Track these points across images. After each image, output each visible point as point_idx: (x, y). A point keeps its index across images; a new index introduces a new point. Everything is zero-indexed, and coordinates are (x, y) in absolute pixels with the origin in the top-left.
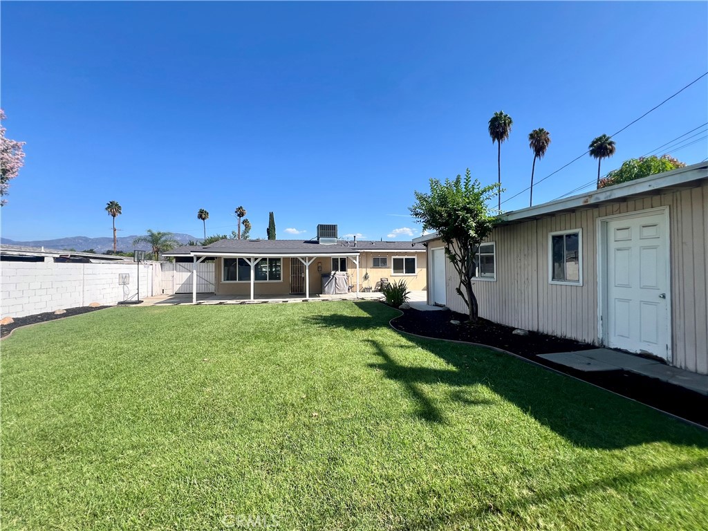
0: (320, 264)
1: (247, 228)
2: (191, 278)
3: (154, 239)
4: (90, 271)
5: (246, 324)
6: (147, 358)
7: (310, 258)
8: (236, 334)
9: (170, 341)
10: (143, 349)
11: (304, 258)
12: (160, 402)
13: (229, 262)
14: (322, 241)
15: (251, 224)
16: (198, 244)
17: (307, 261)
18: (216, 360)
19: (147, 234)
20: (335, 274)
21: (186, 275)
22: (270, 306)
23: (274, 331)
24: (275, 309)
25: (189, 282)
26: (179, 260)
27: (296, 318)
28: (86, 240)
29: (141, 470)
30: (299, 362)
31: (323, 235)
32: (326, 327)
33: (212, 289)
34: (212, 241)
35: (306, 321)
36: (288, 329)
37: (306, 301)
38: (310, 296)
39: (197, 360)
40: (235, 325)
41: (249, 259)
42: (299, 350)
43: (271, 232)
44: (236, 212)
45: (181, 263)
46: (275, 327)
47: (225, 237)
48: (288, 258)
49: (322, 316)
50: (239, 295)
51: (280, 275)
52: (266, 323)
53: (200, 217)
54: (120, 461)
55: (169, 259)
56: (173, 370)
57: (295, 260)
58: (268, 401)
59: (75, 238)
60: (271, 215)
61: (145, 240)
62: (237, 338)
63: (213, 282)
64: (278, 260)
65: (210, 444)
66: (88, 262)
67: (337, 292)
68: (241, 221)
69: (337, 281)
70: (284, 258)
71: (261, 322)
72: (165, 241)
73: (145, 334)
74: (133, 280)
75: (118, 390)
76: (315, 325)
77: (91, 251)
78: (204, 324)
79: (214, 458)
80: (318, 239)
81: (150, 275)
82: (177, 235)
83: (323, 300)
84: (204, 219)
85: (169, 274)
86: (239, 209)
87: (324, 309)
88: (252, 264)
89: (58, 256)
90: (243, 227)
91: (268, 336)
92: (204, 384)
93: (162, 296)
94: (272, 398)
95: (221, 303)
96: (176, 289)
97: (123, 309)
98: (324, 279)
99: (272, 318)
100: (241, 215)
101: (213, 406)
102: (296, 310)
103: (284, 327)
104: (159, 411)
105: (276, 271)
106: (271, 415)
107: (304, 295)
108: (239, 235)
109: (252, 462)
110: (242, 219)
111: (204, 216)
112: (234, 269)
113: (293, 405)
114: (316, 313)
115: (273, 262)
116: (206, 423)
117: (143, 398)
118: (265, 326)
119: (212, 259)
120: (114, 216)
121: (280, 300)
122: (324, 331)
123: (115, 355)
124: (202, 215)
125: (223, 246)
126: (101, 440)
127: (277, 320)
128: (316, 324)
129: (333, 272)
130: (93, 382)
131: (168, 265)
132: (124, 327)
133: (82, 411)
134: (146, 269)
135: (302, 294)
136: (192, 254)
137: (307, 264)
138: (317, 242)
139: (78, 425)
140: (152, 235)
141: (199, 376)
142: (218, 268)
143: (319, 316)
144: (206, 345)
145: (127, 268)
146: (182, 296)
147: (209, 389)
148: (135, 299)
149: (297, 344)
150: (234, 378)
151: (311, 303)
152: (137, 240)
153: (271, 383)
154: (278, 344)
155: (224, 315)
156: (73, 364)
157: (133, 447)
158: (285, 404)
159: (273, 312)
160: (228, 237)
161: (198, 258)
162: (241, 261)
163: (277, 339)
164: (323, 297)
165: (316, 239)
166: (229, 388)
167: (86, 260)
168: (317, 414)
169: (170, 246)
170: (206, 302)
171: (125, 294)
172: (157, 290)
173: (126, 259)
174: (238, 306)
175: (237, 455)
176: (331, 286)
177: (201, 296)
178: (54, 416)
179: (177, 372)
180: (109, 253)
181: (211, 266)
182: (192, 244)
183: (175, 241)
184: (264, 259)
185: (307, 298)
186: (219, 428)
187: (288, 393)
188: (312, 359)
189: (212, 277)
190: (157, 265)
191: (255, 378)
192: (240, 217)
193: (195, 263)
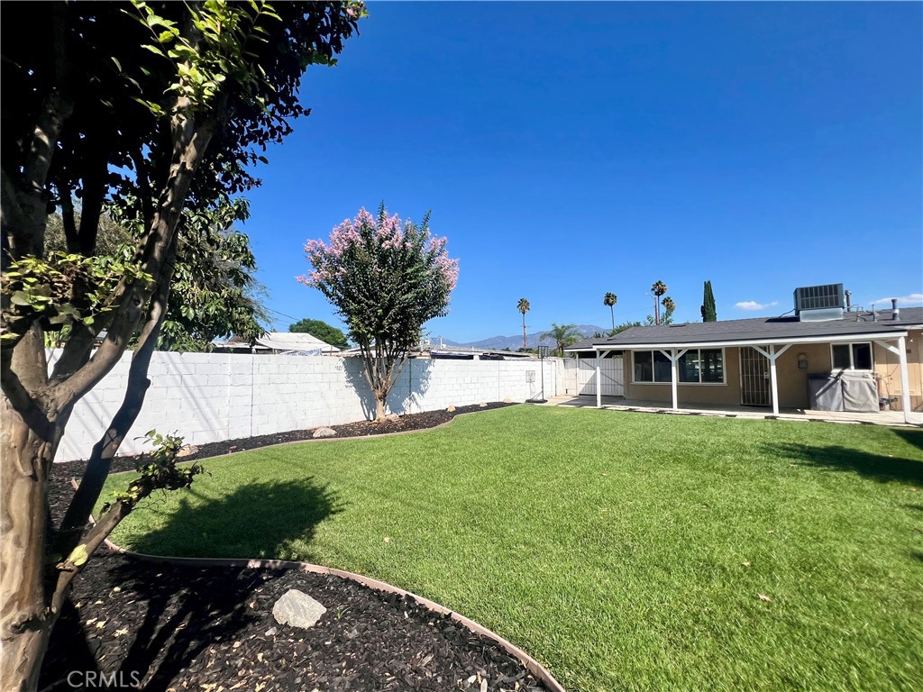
0: (802, 357)
1: (670, 308)
2: (595, 376)
3: (559, 334)
4: (503, 368)
5: (661, 440)
6: (545, 459)
7: (778, 347)
8: (647, 452)
9: (568, 446)
10: (542, 449)
11: (765, 348)
12: (552, 507)
13: (642, 357)
14: (806, 316)
15: (675, 303)
16: (605, 335)
17: (772, 352)
18: (616, 477)
19: (552, 328)
20: (840, 374)
21: (590, 373)
22: (701, 419)
23: (705, 457)
24: (712, 426)
25: (593, 382)
26: (583, 355)
27: (748, 443)
28: (503, 338)
29: (530, 569)
30: (744, 510)
31: (806, 306)
32: (809, 465)
33: (620, 391)
34: (620, 330)
35: (767, 449)
36: (730, 458)
37: (774, 418)
38: (781, 410)
39: (596, 473)
40: (646, 438)
41: (669, 352)
42: (746, 492)
43: (708, 311)
44: (653, 290)
45: (584, 359)
46: (708, 450)
47: (638, 325)
48: (736, 348)
49: (803, 447)
50: (657, 402)
51: (721, 374)
52: (694, 443)
53: (607, 302)
54: (514, 552)
55: (573, 355)
56: (568, 478)
57: (748, 351)
58: (682, 550)
59: (495, 338)
60: (708, 287)
61: (550, 335)
62: (647, 457)
63: (622, 381)
64: (718, 351)
65: (598, 572)
66: (502, 359)
67: (848, 406)
68: (661, 301)
69: (848, 387)
70: (728, 349)
71: (686, 441)
72: (569, 335)
73: (545, 435)
74: (538, 377)
75: (518, 485)
76: (787, 459)
77: (507, 350)
78: (607, 433)
79: (602, 591)
80: (797, 313)
81: (554, 372)
82: (582, 327)
83: (811, 420)
84: (611, 305)
85: (572, 371)
86: (657, 284)
87: (811, 435)
88: (674, 359)
89: (481, 354)
90: (663, 309)
91: (695, 461)
92: (599, 502)
93: (566, 397)
94: (690, 548)
95: (630, 410)
96: (580, 389)
97: (529, 407)
98: (814, 384)
99: (705, 436)
100: (660, 292)
101: (607, 531)
102: (749, 430)
103: (724, 453)
104: (551, 516)
105: (716, 369)
106: (684, 570)
107: (770, 408)
108: (656, 320)
109: (648, 617)
110: (662, 298)
111: (611, 301)
112: (649, 366)
113: (724, 570)
114: (792, 439)
115: (711, 355)
116: (597, 548)
117: (538, 499)
118: (691, 446)
119: (619, 353)
120: (524, 313)
121: (722, 413)
122: (806, 472)
123: (519, 451)
124: (609, 300)
125: (633, 336)
126: (501, 526)
127: (712, 441)
128: (790, 457)
129: (835, 371)
130: (500, 471)
131: (571, 361)
132: (528, 425)
133: (490, 496)
134: (549, 366)
135: (765, 405)
136: (595, 348)
137: (772, 357)
138: (796, 319)
139: (486, 506)
140: (557, 330)
141: (594, 492)
142: (627, 364)
143: (799, 445)
144: (606, 457)
145: (532, 364)
146: (587, 398)
147: (605, 510)
148: (540, 398)
149: (746, 482)
150: (636, 504)
151: (783, 422)
152: (543, 336)
153: (690, 526)
154: (709, 476)
155: (634, 425)
156: (487, 451)
157: (525, 544)
158: (710, 563)
159: (707, 430)
160: (642, 324)
161: (602, 353)
162: (658, 354)
163: (708, 469)
164: (810, 414)
165: (793, 314)
166: (629, 516)
167: (499, 357)
168: (767, 599)
169: (575, 340)
170: (612, 407)
171: (531, 392)
172: (561, 391)
173: (532, 356)
174: (653, 416)
175: (630, 600)
176: (832, 397)
177: (608, 399)
178: (472, 493)
179: (571, 481)
180: (521, 350)
181: (619, 361)
182: (598, 336)
183: (579, 334)
184: (693, 352)
185: (776, 412)
186: (611, 559)
187: (718, 550)
188: (771, 510)
189: (619, 376)
190: (560, 361)
191: (667, 514)
192: (659, 295)
193: (599, 358)
